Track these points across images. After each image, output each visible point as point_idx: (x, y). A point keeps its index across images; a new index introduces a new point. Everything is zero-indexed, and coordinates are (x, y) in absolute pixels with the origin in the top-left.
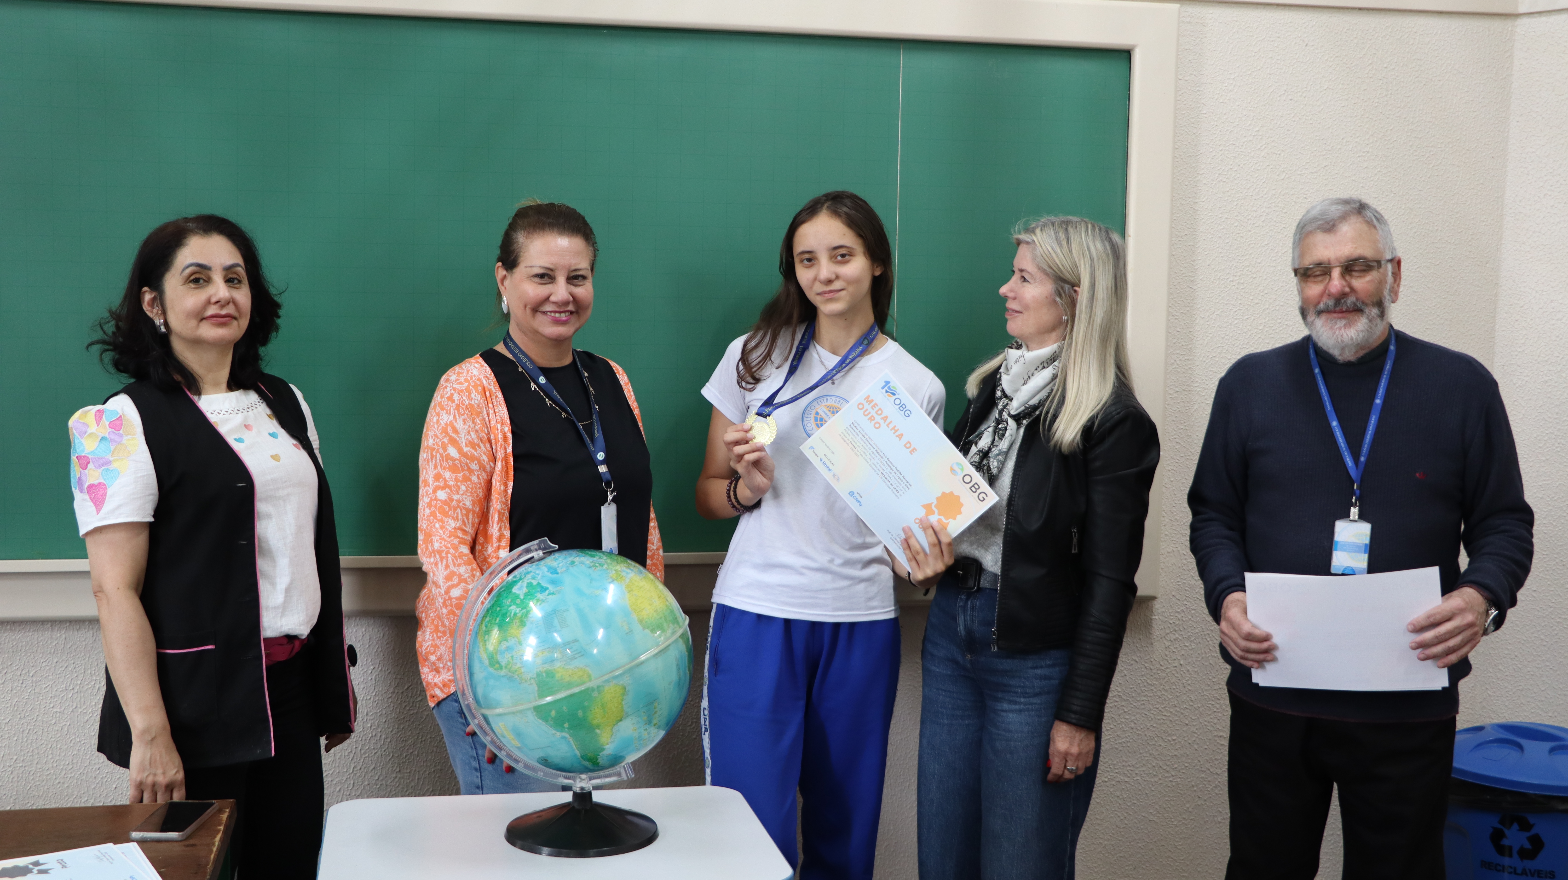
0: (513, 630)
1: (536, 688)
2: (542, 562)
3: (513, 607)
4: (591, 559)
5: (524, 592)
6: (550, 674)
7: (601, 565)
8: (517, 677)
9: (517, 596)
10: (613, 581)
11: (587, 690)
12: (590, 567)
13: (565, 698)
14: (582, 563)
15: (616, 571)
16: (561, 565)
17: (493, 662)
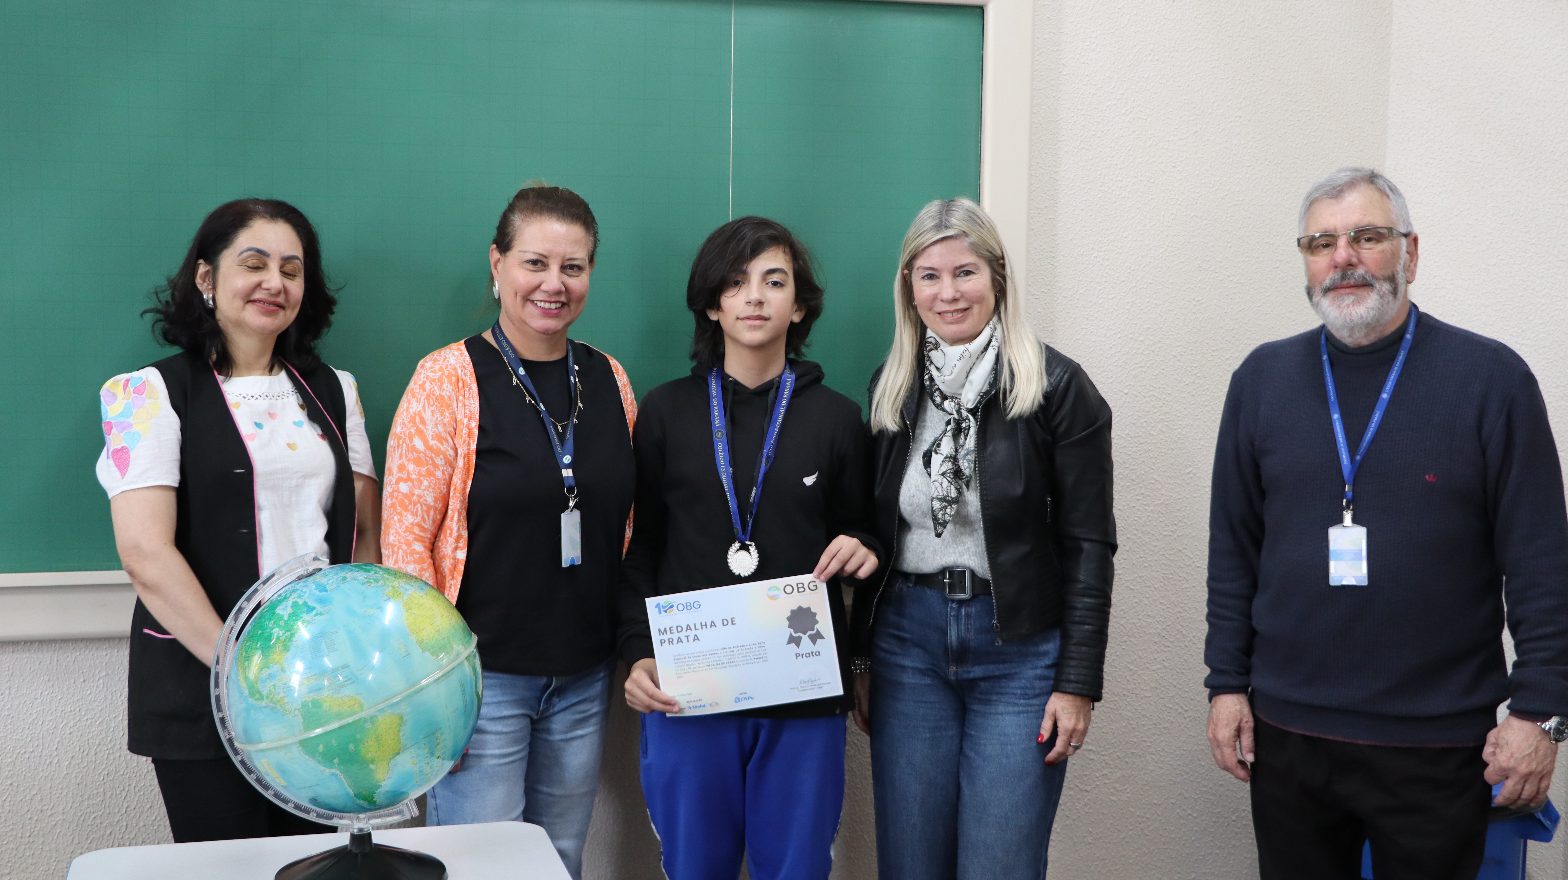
0: (276, 656)
1: (301, 720)
2: (311, 579)
3: (276, 630)
4: (365, 575)
5: (288, 613)
6: (316, 704)
7: (376, 581)
8: (279, 708)
9: (281, 618)
10: (389, 598)
11: (360, 720)
12: (363, 584)
13: (334, 730)
14: (355, 579)
15: (393, 587)
16: (330, 581)
17: (254, 692)
